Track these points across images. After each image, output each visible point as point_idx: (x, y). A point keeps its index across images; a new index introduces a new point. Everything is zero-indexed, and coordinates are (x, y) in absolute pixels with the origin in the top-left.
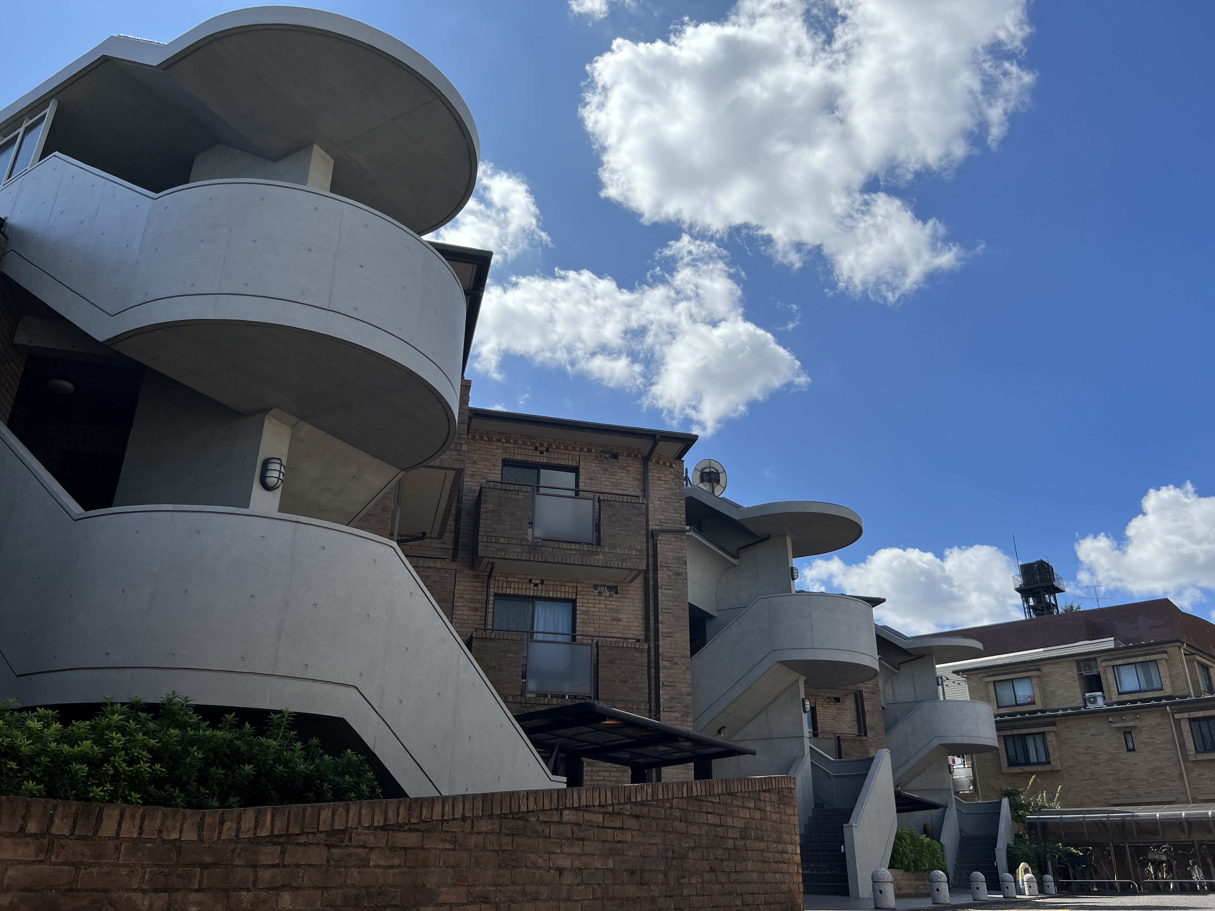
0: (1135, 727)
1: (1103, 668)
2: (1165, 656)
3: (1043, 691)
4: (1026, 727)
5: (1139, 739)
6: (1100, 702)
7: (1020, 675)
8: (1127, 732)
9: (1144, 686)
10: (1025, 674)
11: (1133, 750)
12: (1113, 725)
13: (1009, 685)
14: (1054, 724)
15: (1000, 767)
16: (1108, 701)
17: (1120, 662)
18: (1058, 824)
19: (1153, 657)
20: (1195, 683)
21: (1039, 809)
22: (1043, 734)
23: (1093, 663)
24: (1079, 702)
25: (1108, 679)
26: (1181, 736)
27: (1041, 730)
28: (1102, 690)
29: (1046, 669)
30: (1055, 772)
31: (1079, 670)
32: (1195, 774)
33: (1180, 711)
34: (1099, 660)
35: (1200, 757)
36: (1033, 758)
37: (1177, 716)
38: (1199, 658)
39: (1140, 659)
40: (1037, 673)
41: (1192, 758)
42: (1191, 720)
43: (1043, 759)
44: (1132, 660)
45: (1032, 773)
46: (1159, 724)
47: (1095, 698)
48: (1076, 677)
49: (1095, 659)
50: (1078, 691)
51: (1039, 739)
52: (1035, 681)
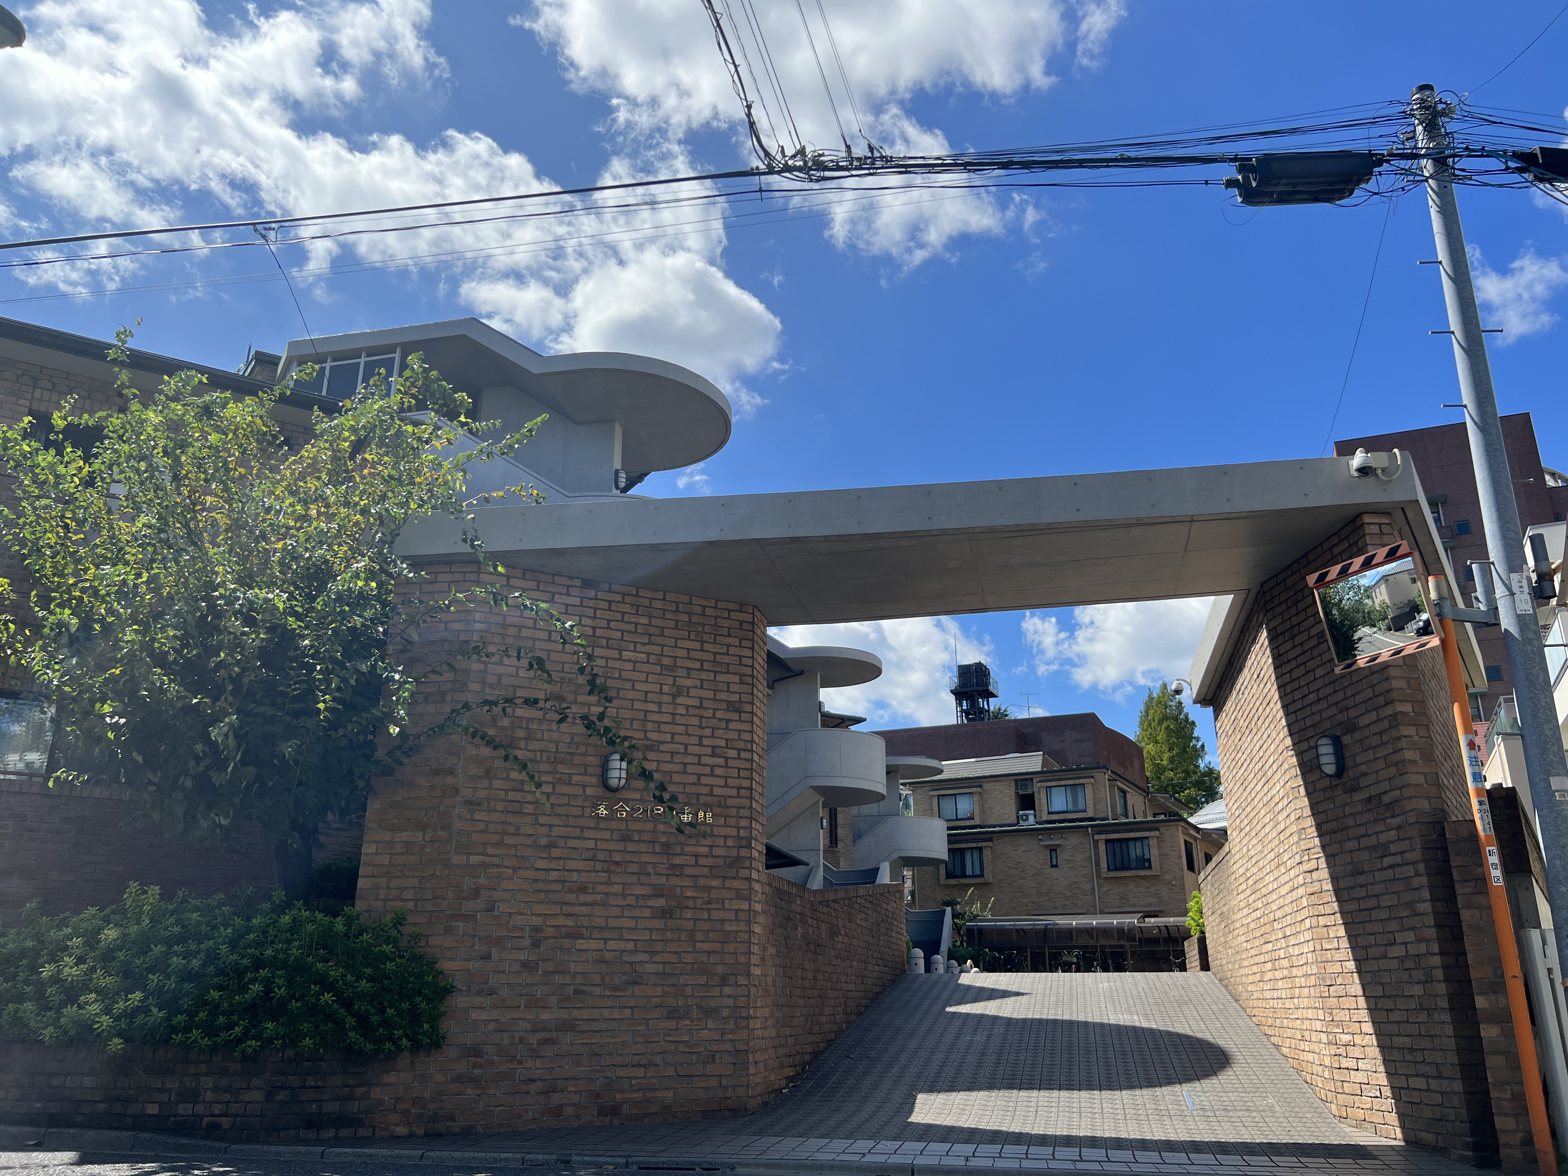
0: (1060, 845)
1: (1038, 788)
2: (1092, 780)
3: (982, 807)
4: (967, 841)
5: (1063, 856)
6: (1031, 819)
7: (963, 791)
8: (1053, 850)
9: (1071, 807)
10: (968, 790)
11: (1056, 866)
12: (1042, 843)
13: (952, 801)
14: (991, 840)
15: (938, 879)
16: (1038, 819)
17: (1053, 784)
18: (991, 930)
19: (1081, 781)
20: (1114, 806)
21: (975, 918)
22: (980, 849)
23: (1029, 783)
24: (1013, 820)
25: (1041, 800)
26: (1097, 854)
27: (979, 845)
28: (1034, 809)
29: (987, 786)
30: (987, 884)
31: (1017, 788)
32: (1105, 889)
33: (1099, 833)
34: (1035, 780)
35: (1112, 874)
36: (969, 871)
37: (1096, 837)
38: (1119, 784)
39: (1070, 782)
40: (978, 789)
41: (1104, 875)
42: (1107, 841)
43: (978, 872)
44: (1063, 783)
45: (970, 885)
46: (1081, 844)
47: (1027, 816)
48: (1013, 794)
49: (1032, 779)
50: (1013, 808)
51: (976, 854)
52: (976, 797)
